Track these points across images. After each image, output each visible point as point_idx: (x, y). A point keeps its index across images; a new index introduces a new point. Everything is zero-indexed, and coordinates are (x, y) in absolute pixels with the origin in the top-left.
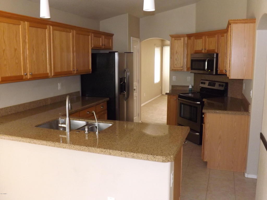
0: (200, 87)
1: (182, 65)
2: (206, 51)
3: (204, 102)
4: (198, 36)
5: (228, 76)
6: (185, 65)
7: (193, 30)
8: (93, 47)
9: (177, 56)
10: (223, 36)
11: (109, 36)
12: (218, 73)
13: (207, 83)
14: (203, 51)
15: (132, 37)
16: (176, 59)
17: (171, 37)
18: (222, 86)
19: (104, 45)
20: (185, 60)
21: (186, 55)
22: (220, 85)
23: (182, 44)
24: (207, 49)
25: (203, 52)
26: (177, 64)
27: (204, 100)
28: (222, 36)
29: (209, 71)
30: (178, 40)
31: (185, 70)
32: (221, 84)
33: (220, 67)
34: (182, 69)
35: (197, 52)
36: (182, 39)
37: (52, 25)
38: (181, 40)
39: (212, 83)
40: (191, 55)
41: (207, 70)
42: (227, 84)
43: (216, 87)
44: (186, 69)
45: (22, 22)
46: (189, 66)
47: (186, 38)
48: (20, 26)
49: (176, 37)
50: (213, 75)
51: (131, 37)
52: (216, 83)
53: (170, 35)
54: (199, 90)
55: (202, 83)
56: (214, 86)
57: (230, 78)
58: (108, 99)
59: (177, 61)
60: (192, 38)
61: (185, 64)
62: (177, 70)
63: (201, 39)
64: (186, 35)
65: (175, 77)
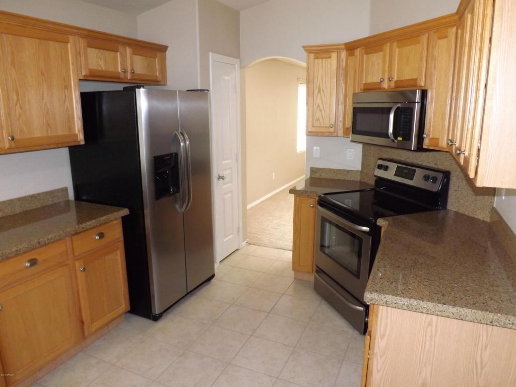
0: (375, 176)
1: (333, 122)
2: (393, 85)
3: (380, 228)
4: (372, 44)
6: (341, 121)
7: (362, 32)
9: (321, 99)
12: (425, 147)
13: (393, 167)
14: (385, 85)
15: (212, 52)
16: (318, 106)
17: (306, 50)
18: (435, 180)
19: (133, 73)
20: (341, 108)
21: (342, 97)
22: (427, 178)
23: (335, 67)
24: (395, 80)
25: (385, 89)
26: (321, 120)
27: (381, 222)
28: (439, 38)
29: (400, 139)
30: (324, 59)
31: (341, 133)
32: (431, 174)
33: (429, 131)
34: (332, 130)
35: (369, 88)
36: (334, 55)
38: (330, 57)
39: (406, 170)
40: (355, 94)
41: (393, 138)
42: (447, 175)
43: (417, 181)
44: (342, 131)
46: (349, 124)
47: (344, 54)
49: (319, 52)
50: (411, 150)
51: (210, 53)
52: (417, 169)
53: (304, 47)
55: (380, 167)
56: (412, 179)
58: (125, 212)
59: (321, 111)
60: (357, 52)
61: (341, 119)
62: (320, 134)
63: (381, 53)
64: (343, 47)
65: (318, 148)
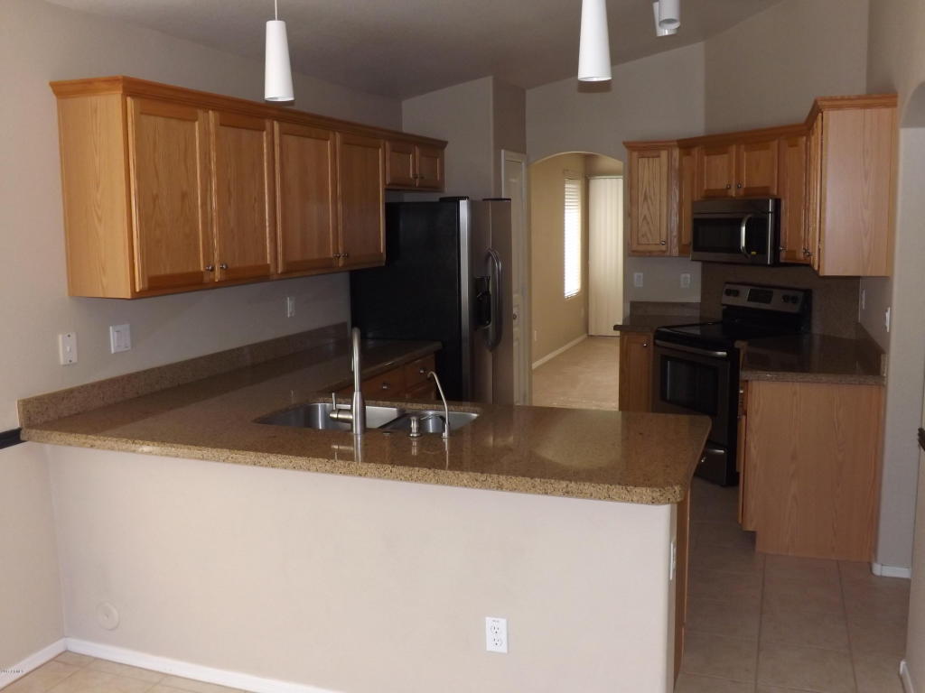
0: (723, 305)
1: (664, 238)
2: (741, 192)
3: (738, 350)
4: (713, 144)
5: (816, 268)
6: (675, 237)
7: (696, 126)
8: (389, 185)
9: (649, 209)
10: (796, 146)
11: (434, 148)
12: (782, 261)
13: (746, 291)
14: (733, 192)
15: (506, 149)
16: (645, 218)
17: (627, 147)
18: (794, 300)
19: (422, 178)
20: (675, 219)
21: (675, 206)
22: (786, 299)
23: (665, 169)
24: (745, 186)
25: (732, 197)
26: (649, 235)
27: (739, 344)
29: (754, 253)
30: (651, 159)
31: (675, 251)
32: (791, 293)
33: (785, 243)
34: (664, 248)
35: (711, 196)
36: (664, 154)
37: (279, 120)
38: (659, 156)
39: (760, 293)
40: (694, 203)
41: (745, 252)
42: (808, 294)
43: (776, 304)
44: (677, 248)
45: (200, 113)
46: (688, 238)
47: (676, 153)
48: (197, 123)
49: (642, 149)
50: (766, 265)
51: (503, 151)
52: (774, 290)
53: (624, 143)
54: (719, 316)
55: (729, 293)
56: (768, 301)
57: (821, 274)
58: (437, 345)
59: (648, 223)
60: (695, 151)
61: (675, 233)
62: (648, 254)
63: (726, 156)
64: (676, 143)
65: (641, 274)
